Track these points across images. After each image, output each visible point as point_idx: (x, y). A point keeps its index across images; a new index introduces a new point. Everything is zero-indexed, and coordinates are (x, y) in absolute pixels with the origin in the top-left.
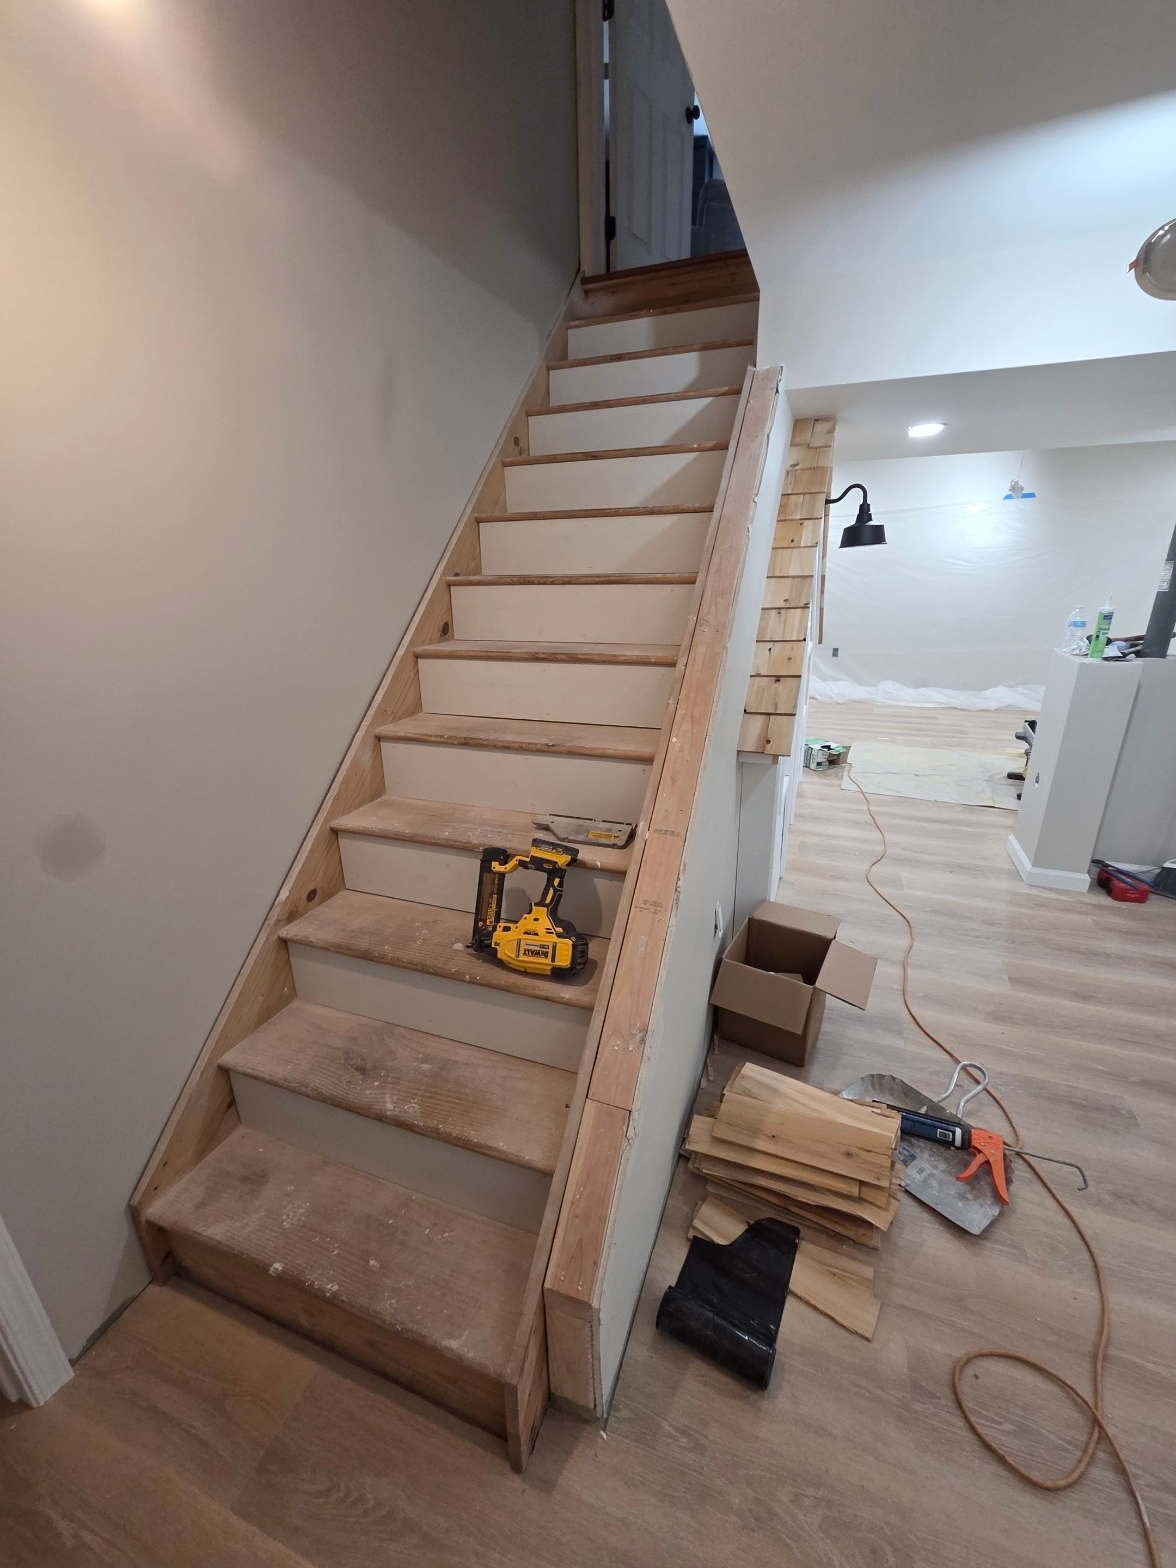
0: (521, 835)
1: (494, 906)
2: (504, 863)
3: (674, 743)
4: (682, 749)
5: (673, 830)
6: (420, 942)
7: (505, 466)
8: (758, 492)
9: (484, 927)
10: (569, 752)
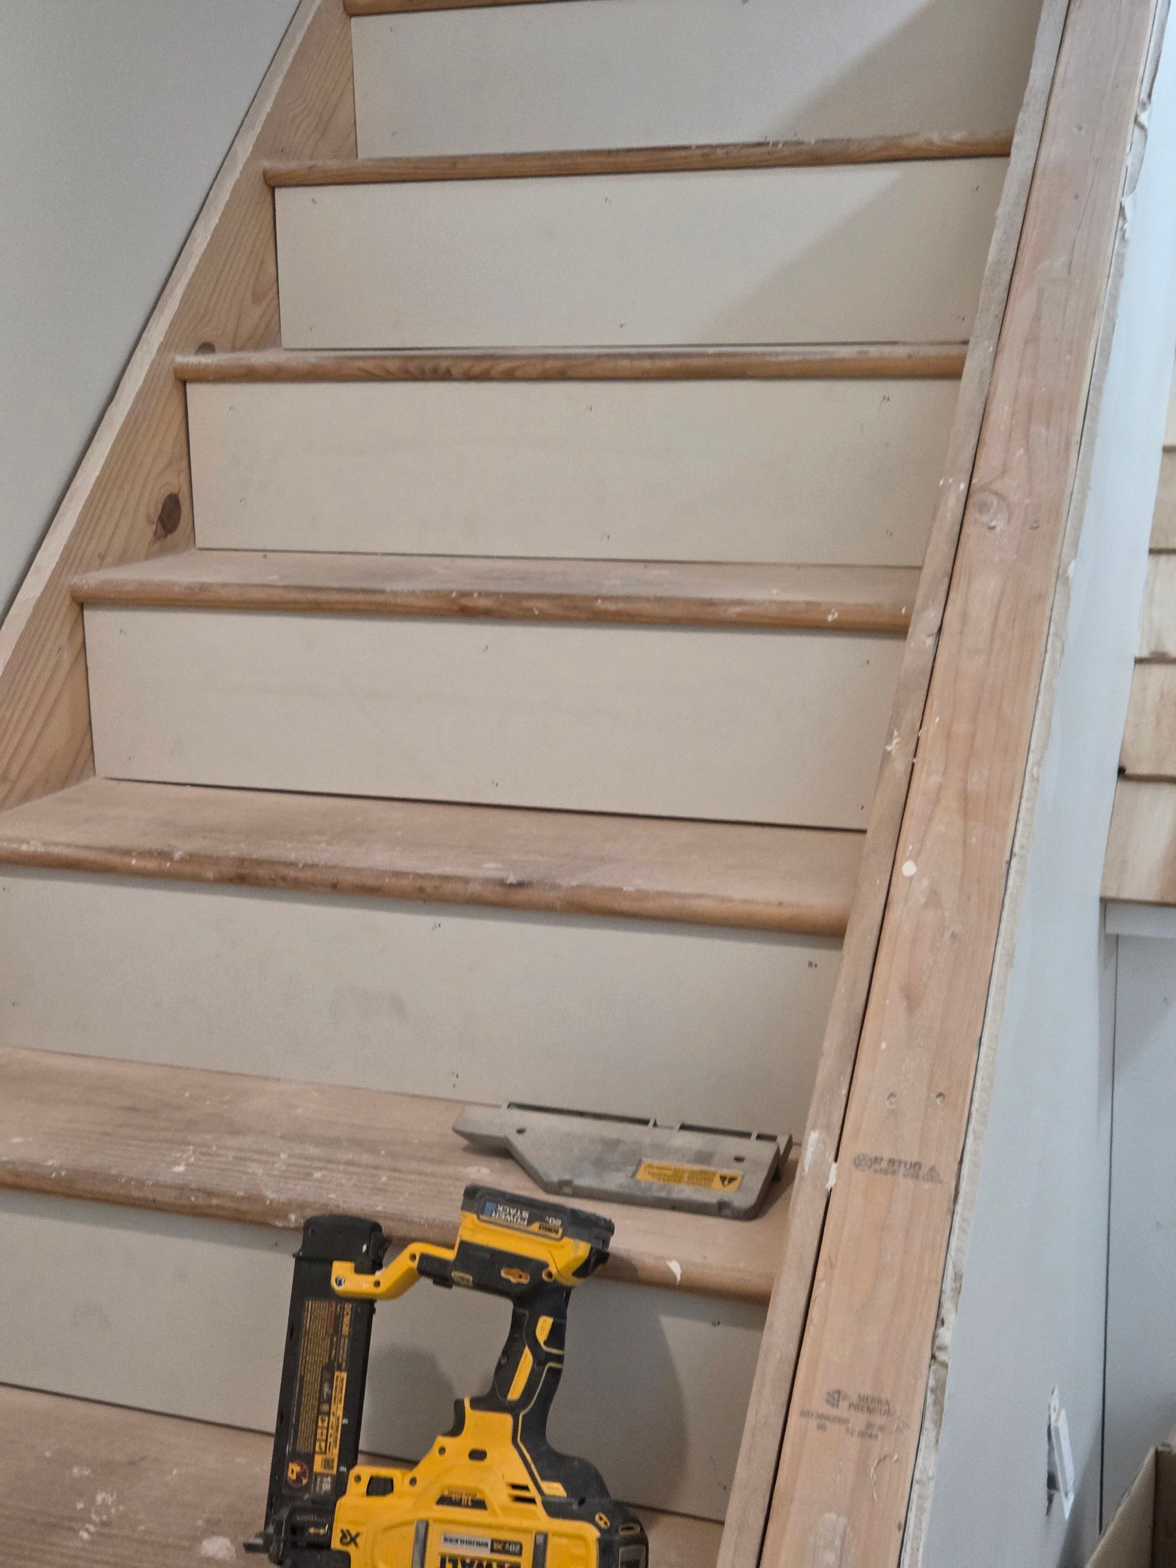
0: (421, 1174)
1: (338, 1409)
2: (373, 1265)
3: (911, 878)
4: (934, 899)
5: (915, 1160)
6: (87, 1530)
7: (352, 15)
8: (1150, 96)
9: (305, 1481)
10: (573, 904)
